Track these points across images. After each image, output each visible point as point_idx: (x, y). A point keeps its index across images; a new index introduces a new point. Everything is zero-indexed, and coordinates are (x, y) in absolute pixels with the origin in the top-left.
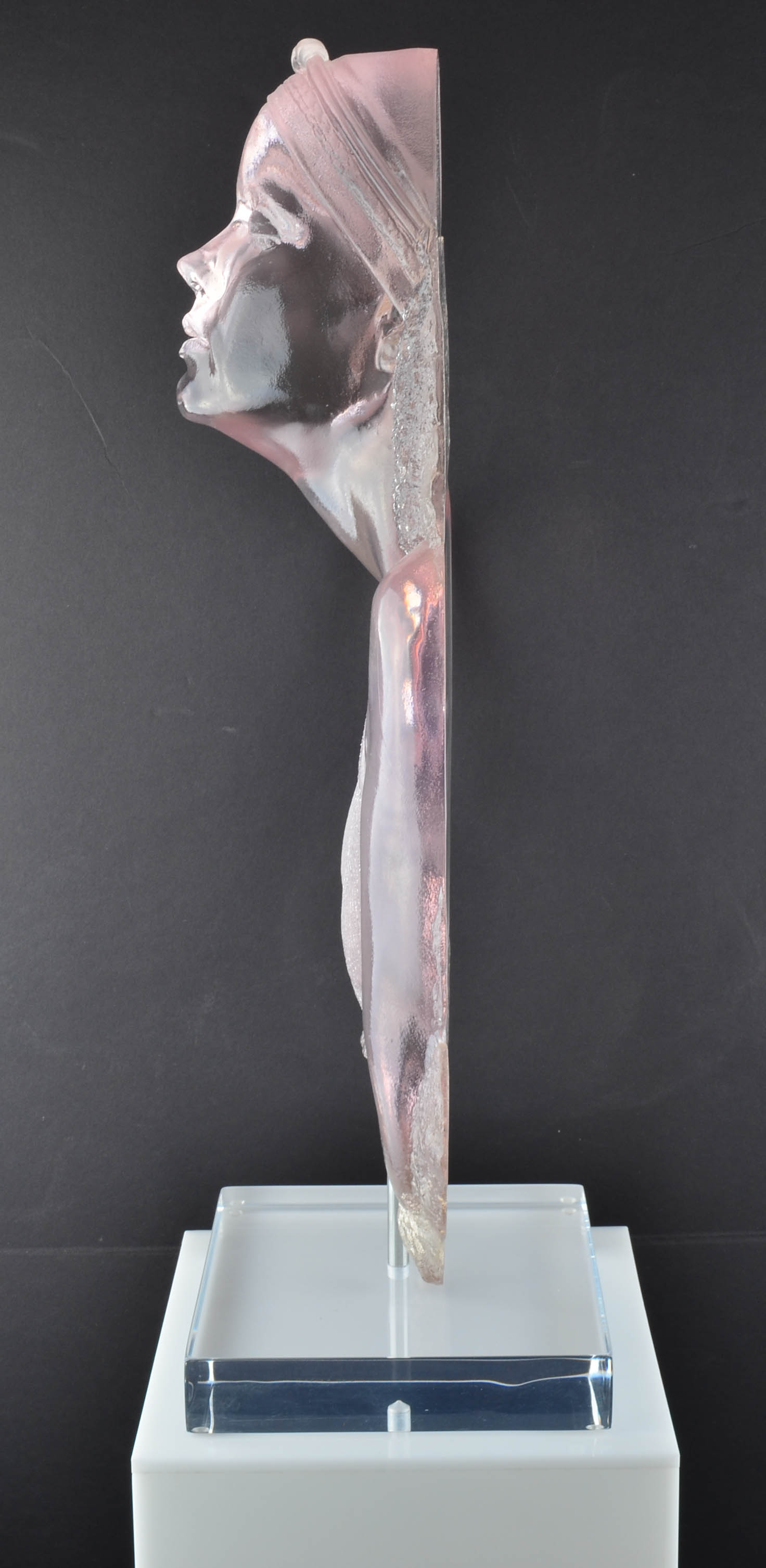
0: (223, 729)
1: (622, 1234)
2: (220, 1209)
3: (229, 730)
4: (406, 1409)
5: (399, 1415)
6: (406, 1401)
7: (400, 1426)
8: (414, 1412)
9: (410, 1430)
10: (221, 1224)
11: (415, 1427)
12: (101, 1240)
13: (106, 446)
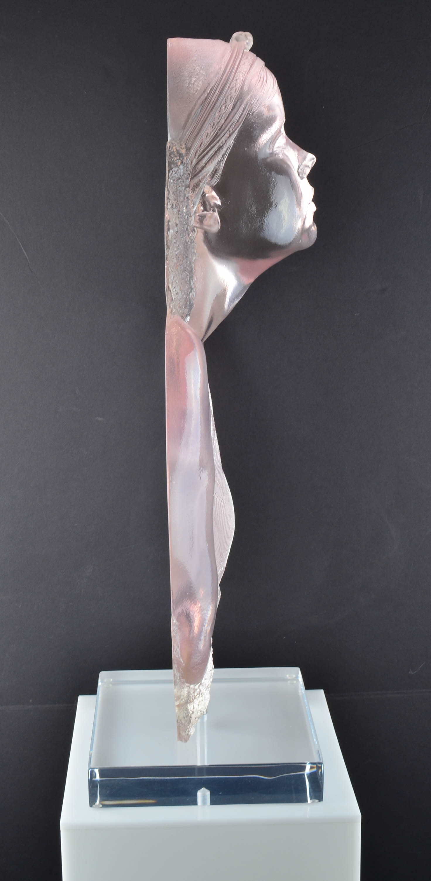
0: (96, 418)
1: (321, 693)
2: (100, 684)
3: (100, 419)
4: (208, 793)
5: (204, 796)
6: (207, 788)
7: (204, 802)
8: (212, 794)
9: (210, 804)
10: (100, 692)
11: (214, 802)
12: (31, 701)
13: (29, 262)
